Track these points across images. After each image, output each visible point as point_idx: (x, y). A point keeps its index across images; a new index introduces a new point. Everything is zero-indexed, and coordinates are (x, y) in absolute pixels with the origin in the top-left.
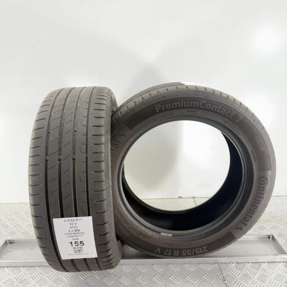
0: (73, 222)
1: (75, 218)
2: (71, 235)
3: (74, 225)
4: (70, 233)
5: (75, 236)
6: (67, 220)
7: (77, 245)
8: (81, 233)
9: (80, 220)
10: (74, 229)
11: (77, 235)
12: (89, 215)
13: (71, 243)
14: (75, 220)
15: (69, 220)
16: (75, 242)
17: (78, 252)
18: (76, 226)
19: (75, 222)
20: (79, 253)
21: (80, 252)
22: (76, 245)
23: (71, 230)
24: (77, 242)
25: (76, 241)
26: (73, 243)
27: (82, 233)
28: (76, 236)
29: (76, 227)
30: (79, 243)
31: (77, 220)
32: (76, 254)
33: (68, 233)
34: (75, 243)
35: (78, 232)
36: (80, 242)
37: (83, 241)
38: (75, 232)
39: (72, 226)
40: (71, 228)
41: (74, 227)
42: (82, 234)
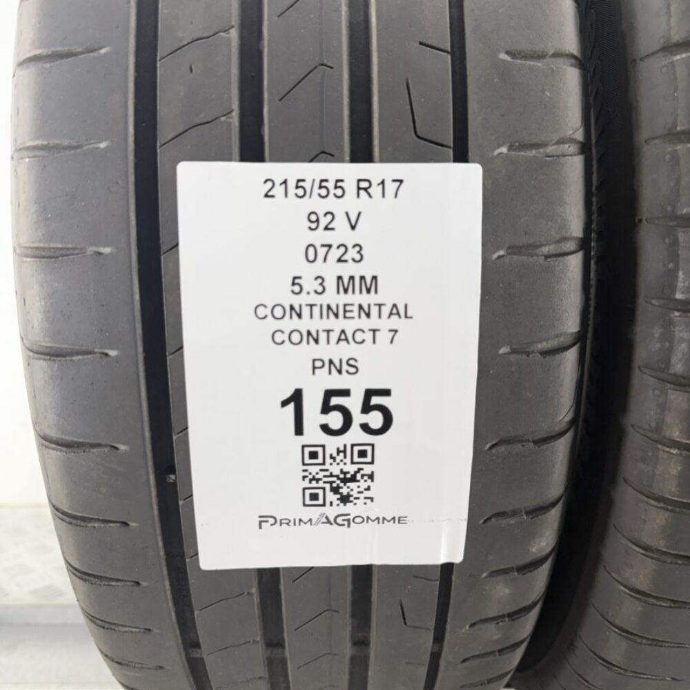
0: (331, 204)
1: (350, 172)
2: (305, 324)
3: (341, 233)
4: (296, 301)
5: (334, 336)
6: (292, 184)
7: (335, 420)
8: (386, 311)
9: (391, 187)
10: (331, 270)
11: (350, 326)
12: (461, 155)
13: (296, 398)
14: (350, 187)
15: (307, 185)
16: (329, 394)
17: (331, 497)
18: (350, 238)
19: (351, 204)
20: (343, 509)
21: (345, 499)
22: (325, 429)
23: (308, 275)
24: (345, 393)
25: (337, 382)
26: (312, 404)
27: (394, 311)
28: (343, 337)
29: (352, 253)
30: (354, 403)
31: (363, 187)
32: (314, 513)
33: (289, 299)
34: (326, 409)
35: (366, 299)
36: (369, 393)
37: (386, 393)
38: (343, 299)
39: (320, 237)
40: (311, 254)
41: (335, 253)
42: (395, 322)
